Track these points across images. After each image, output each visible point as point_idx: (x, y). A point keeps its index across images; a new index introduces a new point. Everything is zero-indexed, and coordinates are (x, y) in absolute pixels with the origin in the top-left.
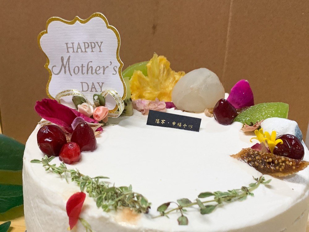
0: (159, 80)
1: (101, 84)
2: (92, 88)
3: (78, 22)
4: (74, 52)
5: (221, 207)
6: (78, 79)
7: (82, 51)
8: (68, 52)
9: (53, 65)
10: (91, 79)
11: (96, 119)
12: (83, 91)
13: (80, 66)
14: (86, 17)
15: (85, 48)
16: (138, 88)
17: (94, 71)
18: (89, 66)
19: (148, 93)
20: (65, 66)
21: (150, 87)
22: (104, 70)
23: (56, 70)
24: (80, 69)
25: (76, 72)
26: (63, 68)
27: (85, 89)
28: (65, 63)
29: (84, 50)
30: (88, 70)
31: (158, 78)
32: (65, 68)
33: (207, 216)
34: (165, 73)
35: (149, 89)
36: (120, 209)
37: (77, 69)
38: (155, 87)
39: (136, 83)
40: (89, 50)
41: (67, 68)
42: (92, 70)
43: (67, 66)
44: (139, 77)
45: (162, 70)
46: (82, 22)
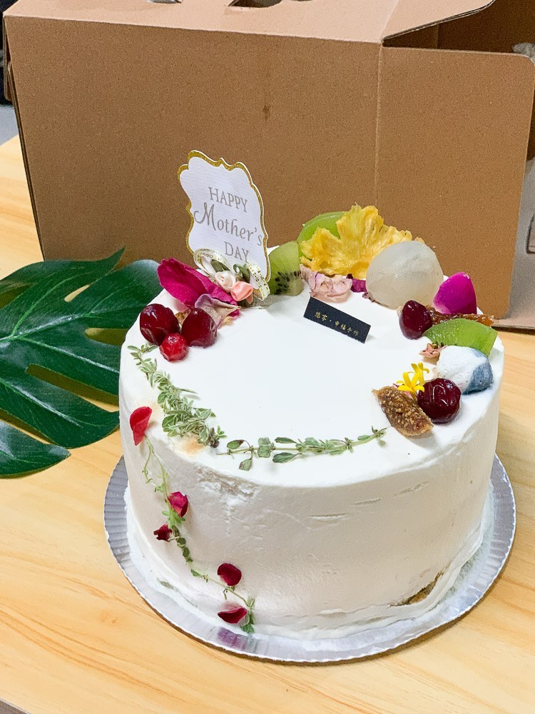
0: (360, 243)
1: (246, 252)
2: (237, 253)
3: (222, 165)
4: (218, 201)
5: (303, 457)
6: (222, 235)
7: (226, 204)
8: (212, 199)
9: (195, 209)
10: (236, 241)
11: (234, 297)
12: (226, 254)
13: (224, 221)
14: (232, 162)
15: (230, 201)
16: (320, 254)
17: (239, 233)
18: (234, 225)
19: (340, 261)
20: (208, 215)
21: (343, 253)
22: (249, 236)
23: (198, 217)
24: (225, 224)
25: (221, 228)
26: (206, 217)
27: (230, 252)
28: (208, 212)
29: (228, 203)
30: (232, 230)
31: (358, 239)
32: (208, 217)
33: (279, 464)
34: (374, 231)
35: (340, 255)
36: (188, 436)
37: (221, 223)
38: (351, 253)
39: (319, 246)
40: (233, 204)
41: (210, 219)
42: (237, 230)
43: (211, 216)
44: (324, 238)
45: (368, 227)
46: (227, 168)
